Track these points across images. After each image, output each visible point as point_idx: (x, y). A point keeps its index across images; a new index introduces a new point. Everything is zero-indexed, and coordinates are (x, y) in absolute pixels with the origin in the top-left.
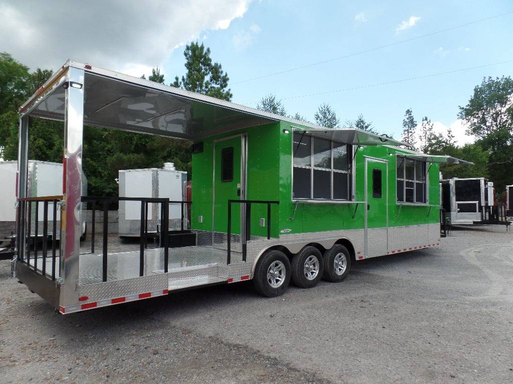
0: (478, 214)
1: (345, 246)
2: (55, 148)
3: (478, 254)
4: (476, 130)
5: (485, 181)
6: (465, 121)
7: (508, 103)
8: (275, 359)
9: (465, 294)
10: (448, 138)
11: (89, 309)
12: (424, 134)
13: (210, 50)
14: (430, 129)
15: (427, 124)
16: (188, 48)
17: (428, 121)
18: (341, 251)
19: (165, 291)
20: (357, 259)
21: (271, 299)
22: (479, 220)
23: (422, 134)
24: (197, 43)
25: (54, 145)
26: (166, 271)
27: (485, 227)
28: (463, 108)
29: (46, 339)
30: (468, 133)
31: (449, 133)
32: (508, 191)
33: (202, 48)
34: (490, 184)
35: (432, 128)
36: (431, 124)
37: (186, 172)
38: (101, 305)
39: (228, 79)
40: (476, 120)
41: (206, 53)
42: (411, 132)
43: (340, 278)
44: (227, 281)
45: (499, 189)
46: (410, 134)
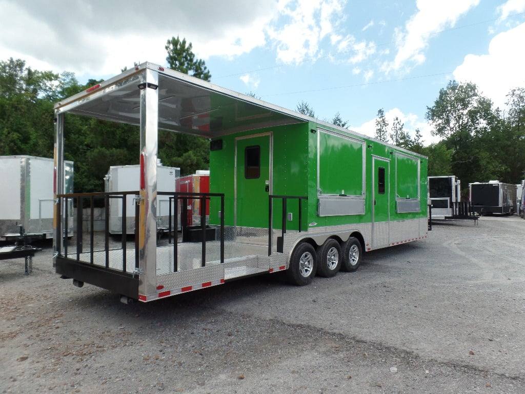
0: (449, 209)
1: (358, 238)
2: (31, 142)
3: (460, 246)
4: (441, 130)
5: (456, 179)
6: (431, 121)
7: (470, 105)
8: (340, 334)
9: (465, 279)
10: (416, 138)
11: (165, 297)
12: (395, 134)
13: (192, 45)
14: (401, 129)
15: (398, 124)
16: (169, 42)
17: (399, 121)
18: (355, 243)
19: (222, 281)
20: (366, 250)
21: (303, 287)
22: (450, 216)
23: (393, 133)
24: (178, 38)
25: (29, 139)
26: (222, 261)
27: (454, 221)
28: (430, 109)
29: (115, 328)
30: (433, 133)
31: (417, 133)
32: (470, 189)
33: (184, 42)
34: (459, 181)
35: (402, 128)
36: (401, 124)
37: (179, 169)
38: (175, 293)
39: (210, 76)
40: (440, 121)
41: (188, 48)
42: (383, 131)
43: (354, 268)
44: (269, 271)
45: (464, 186)
46: (383, 133)
